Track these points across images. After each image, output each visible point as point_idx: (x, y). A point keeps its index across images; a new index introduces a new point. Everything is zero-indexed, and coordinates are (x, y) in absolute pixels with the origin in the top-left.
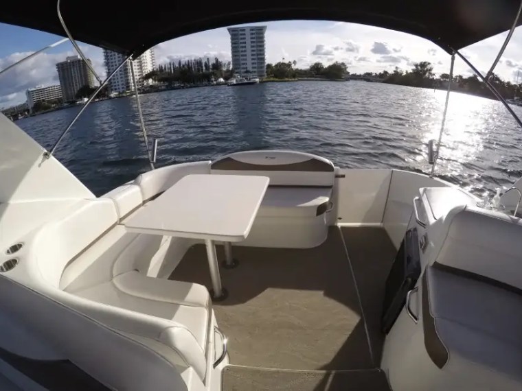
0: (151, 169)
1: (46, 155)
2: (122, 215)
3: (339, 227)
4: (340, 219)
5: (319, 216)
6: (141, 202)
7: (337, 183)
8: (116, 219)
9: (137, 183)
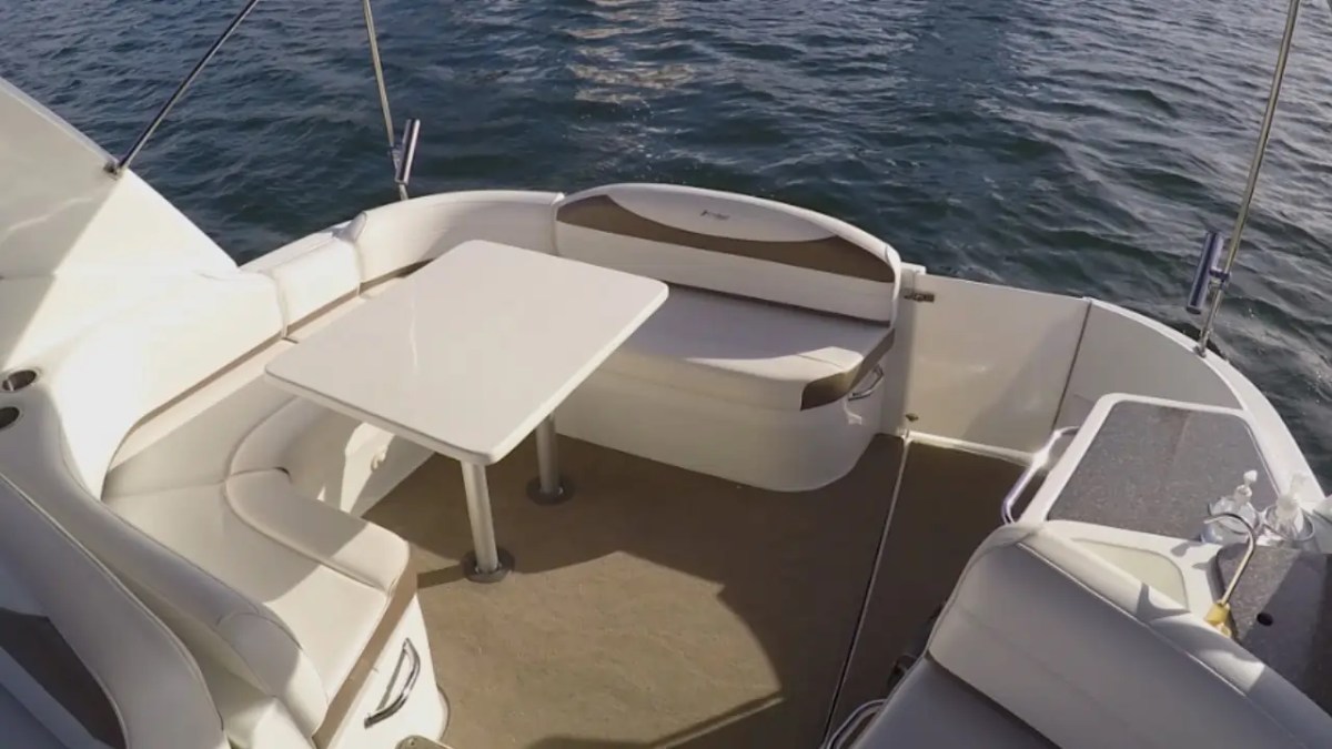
0: (396, 198)
1: (111, 170)
2: (293, 319)
3: (908, 441)
4: (911, 418)
5: (806, 411)
6: (355, 285)
7: (907, 319)
8: (276, 327)
9: (347, 236)
